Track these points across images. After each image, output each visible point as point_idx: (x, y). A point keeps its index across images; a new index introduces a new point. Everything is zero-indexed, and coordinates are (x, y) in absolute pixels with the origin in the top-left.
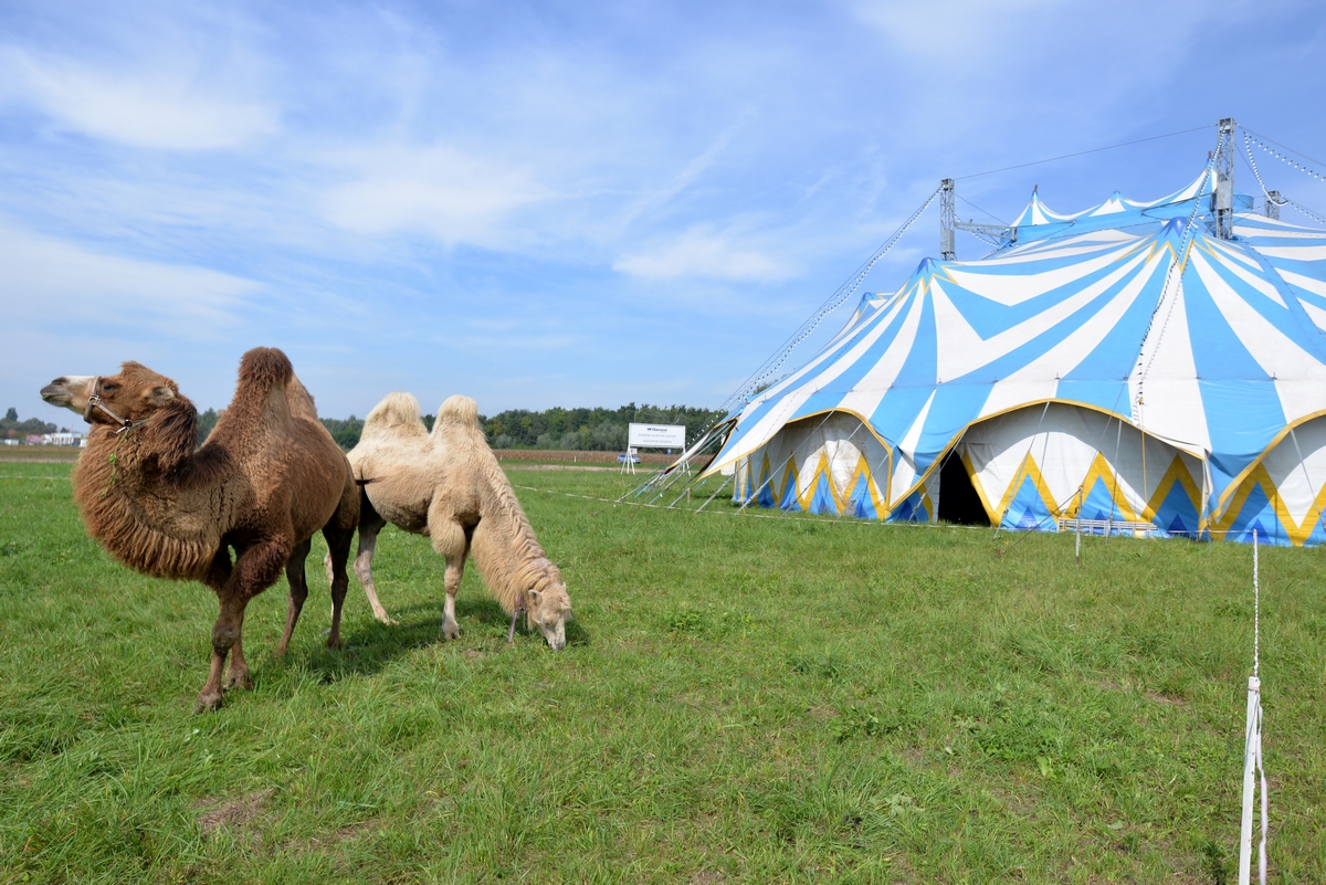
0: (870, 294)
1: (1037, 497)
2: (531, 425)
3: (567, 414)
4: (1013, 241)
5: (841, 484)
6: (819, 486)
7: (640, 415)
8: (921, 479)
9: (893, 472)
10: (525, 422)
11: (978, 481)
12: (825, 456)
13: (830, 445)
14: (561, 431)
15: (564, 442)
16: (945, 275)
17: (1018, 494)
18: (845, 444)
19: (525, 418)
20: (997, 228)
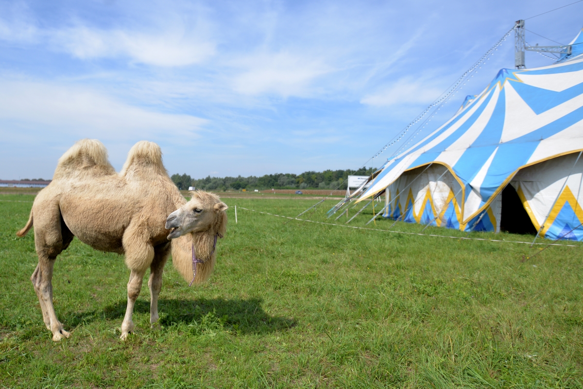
0: (470, 96)
1: (574, 217)
2: (316, 178)
3: (333, 173)
4: (569, 55)
5: (439, 207)
6: (426, 208)
7: (368, 173)
8: (485, 205)
9: (465, 199)
10: (313, 177)
11: (529, 207)
12: (429, 190)
13: (432, 184)
14: (330, 181)
15: (331, 186)
16: (515, 78)
17: (559, 215)
18: (440, 183)
19: (314, 175)
20: (557, 47)
